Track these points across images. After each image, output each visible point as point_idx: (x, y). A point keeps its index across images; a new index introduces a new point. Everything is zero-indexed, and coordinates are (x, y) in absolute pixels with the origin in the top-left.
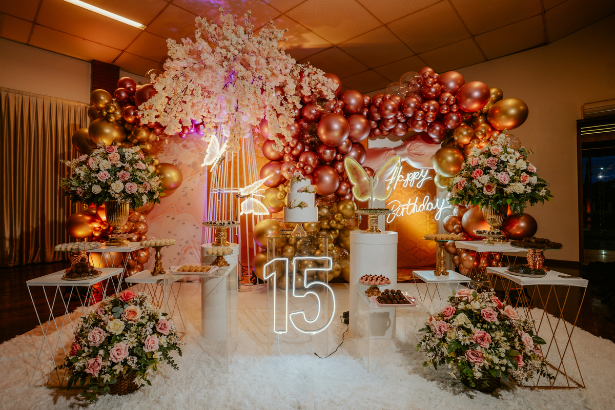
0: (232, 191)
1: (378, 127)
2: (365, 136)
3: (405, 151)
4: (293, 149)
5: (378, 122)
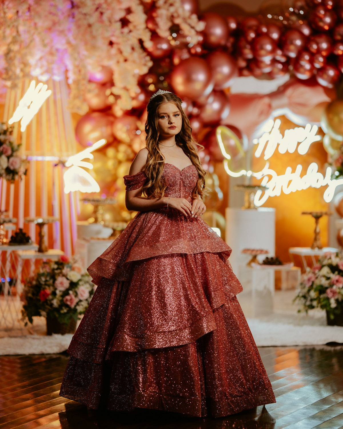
3: (284, 100)
5: (248, 61)
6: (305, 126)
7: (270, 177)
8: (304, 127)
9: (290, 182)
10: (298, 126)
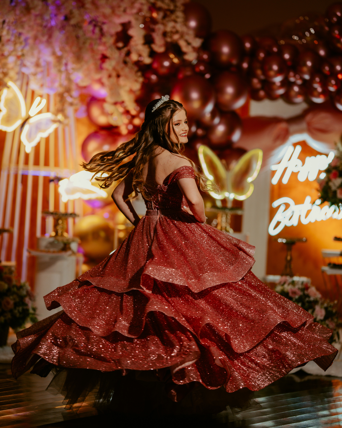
0: (42, 172)
1: (263, 88)
2: (240, 103)
3: (304, 125)
4: (133, 117)
5: (262, 82)
6: (329, 154)
7: (287, 206)
8: (327, 155)
9: (309, 212)
10: (321, 154)
